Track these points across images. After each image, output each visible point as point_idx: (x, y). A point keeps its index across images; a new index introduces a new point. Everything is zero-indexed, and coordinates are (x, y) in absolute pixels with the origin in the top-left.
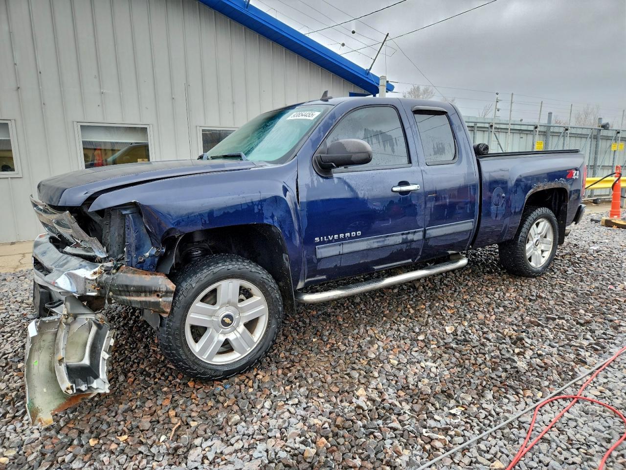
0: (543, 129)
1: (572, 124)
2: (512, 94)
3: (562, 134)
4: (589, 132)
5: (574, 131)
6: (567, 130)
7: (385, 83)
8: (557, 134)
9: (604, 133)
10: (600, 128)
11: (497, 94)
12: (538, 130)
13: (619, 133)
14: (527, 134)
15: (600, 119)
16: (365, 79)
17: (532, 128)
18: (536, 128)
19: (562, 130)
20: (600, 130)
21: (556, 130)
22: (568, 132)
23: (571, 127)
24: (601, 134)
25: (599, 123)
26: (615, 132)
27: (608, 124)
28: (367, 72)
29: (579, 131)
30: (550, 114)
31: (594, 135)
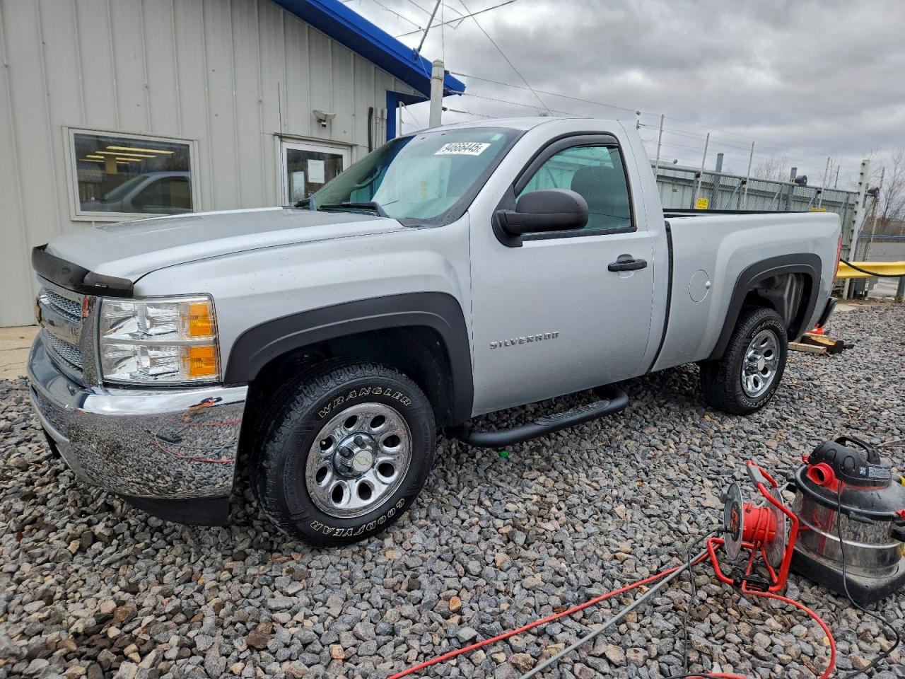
0: (708, 179)
1: (752, 175)
2: (663, 116)
3: (736, 190)
4: (776, 189)
5: (755, 186)
6: (744, 183)
7: (442, 75)
8: (729, 190)
9: (799, 191)
10: (794, 183)
11: (638, 114)
12: (700, 180)
13: (819, 192)
14: (684, 186)
15: (794, 169)
16: (410, 65)
17: (691, 176)
18: (698, 176)
19: (736, 183)
20: (793, 186)
21: (728, 182)
22: (746, 186)
23: (750, 179)
24: (794, 194)
25: (791, 177)
26: (814, 192)
27: (805, 178)
28: (414, 55)
29: (762, 187)
30: (721, 155)
31: (784, 195)
